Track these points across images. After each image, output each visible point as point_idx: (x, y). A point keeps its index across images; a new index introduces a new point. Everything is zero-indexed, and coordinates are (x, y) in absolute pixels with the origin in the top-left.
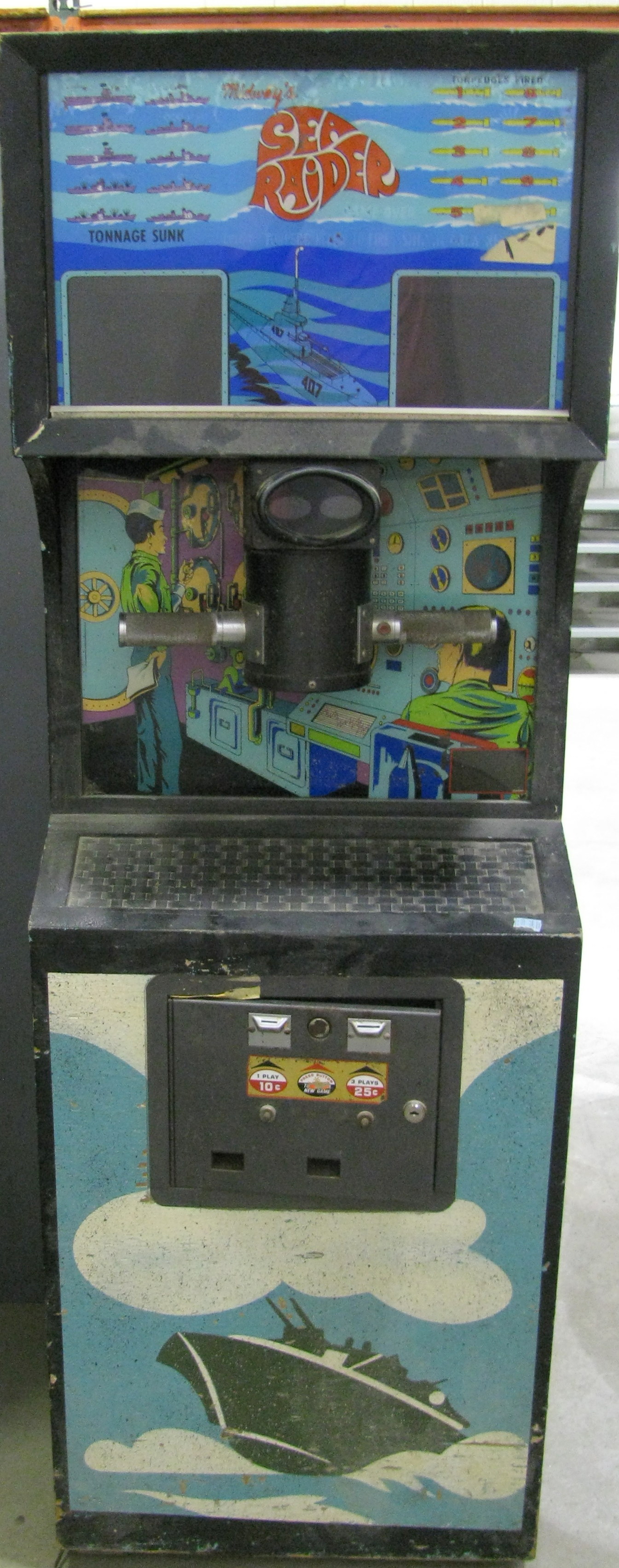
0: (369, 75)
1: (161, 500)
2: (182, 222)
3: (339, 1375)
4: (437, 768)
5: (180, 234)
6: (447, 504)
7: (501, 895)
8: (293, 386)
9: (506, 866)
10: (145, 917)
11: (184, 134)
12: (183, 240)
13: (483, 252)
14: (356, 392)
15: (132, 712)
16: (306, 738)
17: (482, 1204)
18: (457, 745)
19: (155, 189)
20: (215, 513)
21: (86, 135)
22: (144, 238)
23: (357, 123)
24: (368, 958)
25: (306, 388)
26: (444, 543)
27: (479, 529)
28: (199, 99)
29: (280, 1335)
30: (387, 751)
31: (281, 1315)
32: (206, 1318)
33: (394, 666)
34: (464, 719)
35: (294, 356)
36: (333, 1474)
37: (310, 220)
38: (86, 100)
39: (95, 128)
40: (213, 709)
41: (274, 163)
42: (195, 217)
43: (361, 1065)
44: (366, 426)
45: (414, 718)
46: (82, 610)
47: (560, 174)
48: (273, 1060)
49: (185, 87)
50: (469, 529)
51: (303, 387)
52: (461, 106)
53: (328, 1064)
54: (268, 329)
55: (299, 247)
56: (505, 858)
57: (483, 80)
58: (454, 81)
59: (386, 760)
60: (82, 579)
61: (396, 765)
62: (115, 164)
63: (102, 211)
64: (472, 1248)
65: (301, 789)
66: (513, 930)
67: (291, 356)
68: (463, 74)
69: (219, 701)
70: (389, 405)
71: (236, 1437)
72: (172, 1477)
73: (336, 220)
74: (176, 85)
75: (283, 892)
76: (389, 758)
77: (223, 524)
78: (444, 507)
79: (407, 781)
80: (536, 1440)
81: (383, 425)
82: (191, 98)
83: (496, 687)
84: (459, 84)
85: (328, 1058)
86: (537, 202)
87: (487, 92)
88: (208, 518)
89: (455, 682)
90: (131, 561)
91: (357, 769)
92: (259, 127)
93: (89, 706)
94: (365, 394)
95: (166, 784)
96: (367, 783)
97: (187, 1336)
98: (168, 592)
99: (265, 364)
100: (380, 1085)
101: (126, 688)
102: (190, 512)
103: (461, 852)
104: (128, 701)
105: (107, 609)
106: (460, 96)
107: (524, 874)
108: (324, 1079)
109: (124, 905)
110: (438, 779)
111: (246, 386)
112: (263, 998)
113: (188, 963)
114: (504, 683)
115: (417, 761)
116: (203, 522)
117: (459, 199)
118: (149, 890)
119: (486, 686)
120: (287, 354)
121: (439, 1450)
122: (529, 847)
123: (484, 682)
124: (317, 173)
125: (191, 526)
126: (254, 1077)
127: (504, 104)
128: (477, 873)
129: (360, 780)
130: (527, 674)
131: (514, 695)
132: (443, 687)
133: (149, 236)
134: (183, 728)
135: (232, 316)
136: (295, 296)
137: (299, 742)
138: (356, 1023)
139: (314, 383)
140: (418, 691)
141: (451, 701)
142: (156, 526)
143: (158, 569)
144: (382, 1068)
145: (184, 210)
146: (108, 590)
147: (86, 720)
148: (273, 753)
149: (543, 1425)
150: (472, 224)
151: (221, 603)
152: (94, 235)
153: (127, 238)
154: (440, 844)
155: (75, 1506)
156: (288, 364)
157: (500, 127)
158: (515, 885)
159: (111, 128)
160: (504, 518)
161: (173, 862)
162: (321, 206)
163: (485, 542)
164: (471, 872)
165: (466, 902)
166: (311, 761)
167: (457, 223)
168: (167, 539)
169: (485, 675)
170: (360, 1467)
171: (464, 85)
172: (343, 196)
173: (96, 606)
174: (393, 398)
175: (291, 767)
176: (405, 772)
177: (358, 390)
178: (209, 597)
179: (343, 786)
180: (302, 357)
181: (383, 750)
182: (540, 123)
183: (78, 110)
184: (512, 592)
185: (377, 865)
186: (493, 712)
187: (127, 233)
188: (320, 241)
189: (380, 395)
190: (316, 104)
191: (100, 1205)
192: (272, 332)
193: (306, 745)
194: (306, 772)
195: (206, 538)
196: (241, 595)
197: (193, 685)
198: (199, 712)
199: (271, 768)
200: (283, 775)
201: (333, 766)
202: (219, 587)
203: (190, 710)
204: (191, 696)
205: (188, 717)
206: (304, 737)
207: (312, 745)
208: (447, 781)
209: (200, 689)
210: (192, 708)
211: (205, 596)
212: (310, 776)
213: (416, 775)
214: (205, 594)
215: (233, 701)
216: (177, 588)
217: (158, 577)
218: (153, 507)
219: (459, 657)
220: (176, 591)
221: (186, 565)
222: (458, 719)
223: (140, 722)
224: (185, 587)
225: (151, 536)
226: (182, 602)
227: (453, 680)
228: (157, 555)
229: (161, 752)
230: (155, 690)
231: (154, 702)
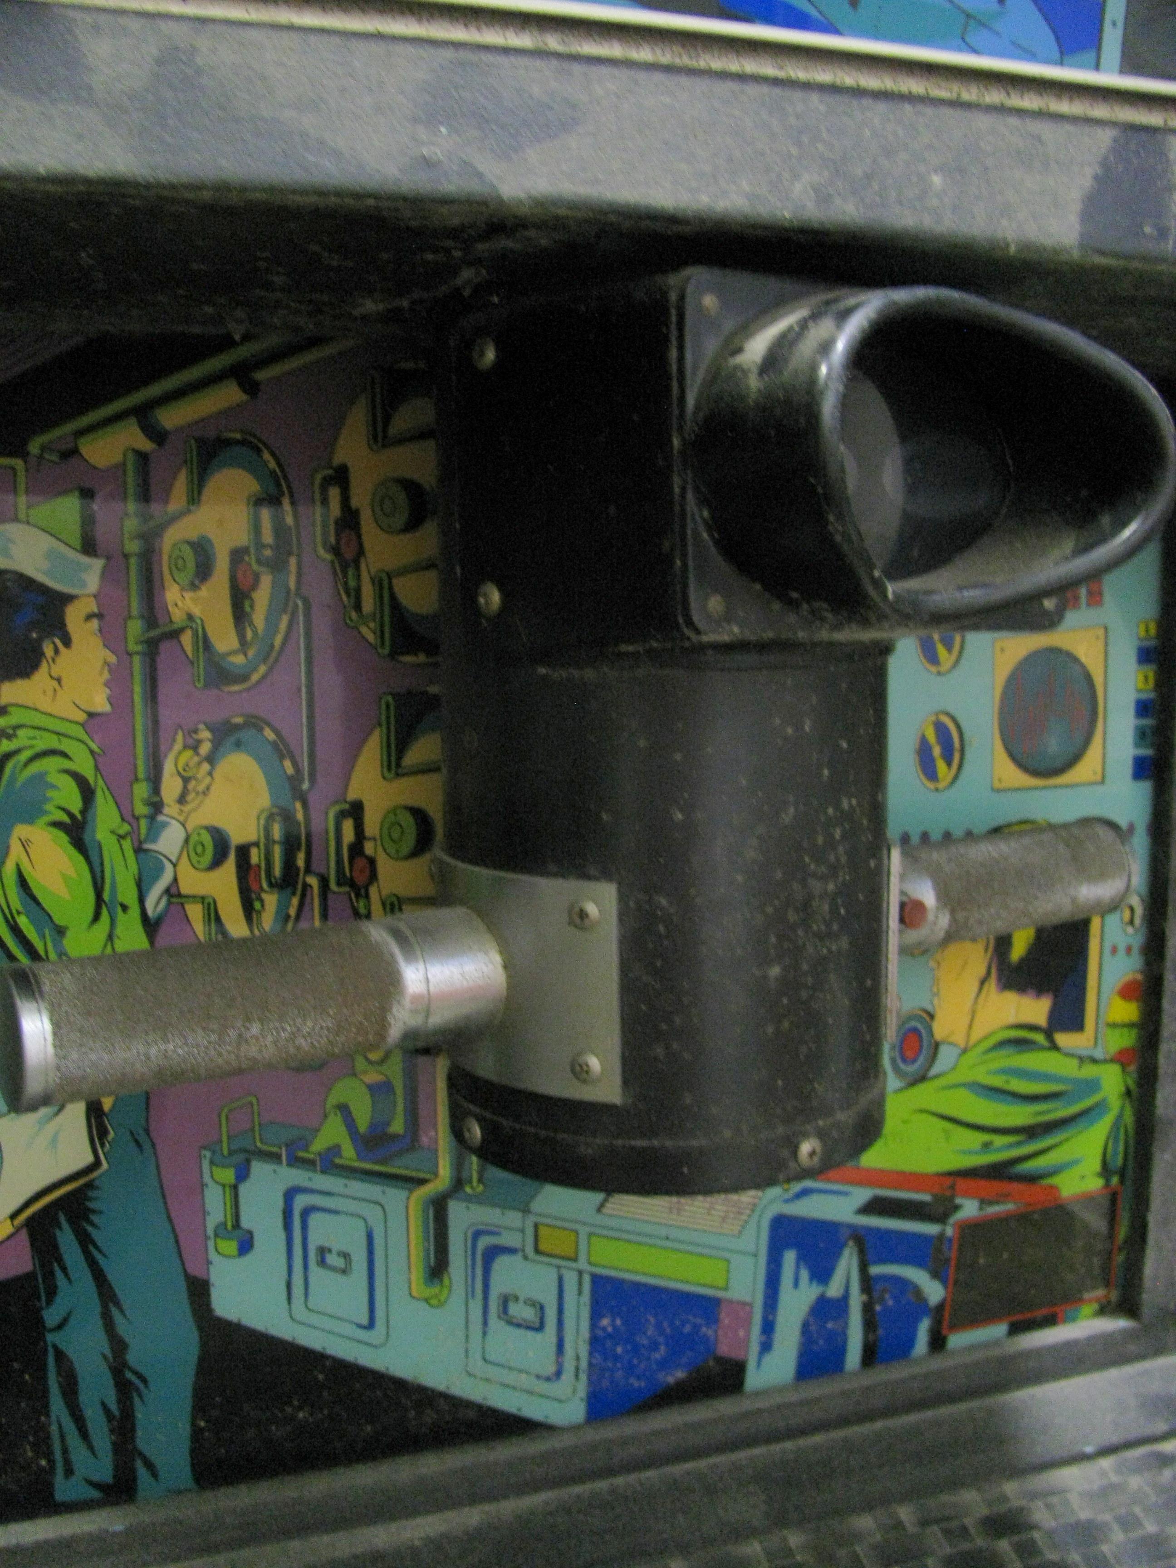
1: (87, 523)
4: (922, 1278)
15: (20, 1260)
16: (582, 1264)
18: (970, 1209)
20: (277, 566)
26: (949, 647)
30: (800, 1258)
34: (986, 1137)
40: (294, 1216)
45: (872, 1156)
59: (796, 1284)
61: (820, 1290)
69: (313, 1191)
76: (804, 1274)
77: (305, 600)
79: (846, 1326)
83: (1063, 1039)
88: (255, 585)
89: (976, 1035)
91: (716, 1323)
95: (149, 1465)
96: (741, 1356)
98: (127, 844)
102: (191, 565)
110: (920, 1307)
114: (1076, 1023)
115: (875, 1270)
116: (239, 597)
119: (1040, 1038)
123: (1036, 1029)
125: (197, 611)
129: (724, 1349)
130: (1128, 991)
131: (1099, 1054)
132: (945, 1059)
134: (199, 1290)
137: (560, 1279)
141: (963, 1093)
142: (74, 616)
143: (86, 768)
148: (485, 1323)
151: (308, 870)
166: (593, 1326)
168: (112, 659)
169: (1039, 1010)
175: (537, 1351)
176: (840, 1306)
178: (268, 857)
179: (680, 1374)
181: (790, 1257)
184: (1099, 777)
186: (1053, 1105)
193: (580, 1284)
194: (578, 1358)
195: (251, 653)
196: (375, 839)
197: (225, 1152)
198: (250, 1233)
199: (477, 1365)
200: (511, 1378)
201: (659, 1326)
202: (300, 816)
203: (221, 1231)
204: (220, 1188)
205: (213, 1255)
206: (575, 1259)
207: (598, 1281)
208: (941, 1307)
209: (248, 1162)
210: (224, 1224)
211: (254, 852)
212: (590, 1364)
213: (867, 1308)
214: (257, 844)
215: (356, 1187)
216: (155, 829)
217: (87, 793)
218: (62, 548)
219: (982, 970)
220: (154, 840)
221: (186, 747)
222: (977, 1139)
223: (52, 1293)
224: (183, 825)
225: (57, 651)
226: (175, 880)
227: (968, 1035)
228: (82, 717)
229: (129, 1375)
230: (97, 1183)
231: (93, 1218)
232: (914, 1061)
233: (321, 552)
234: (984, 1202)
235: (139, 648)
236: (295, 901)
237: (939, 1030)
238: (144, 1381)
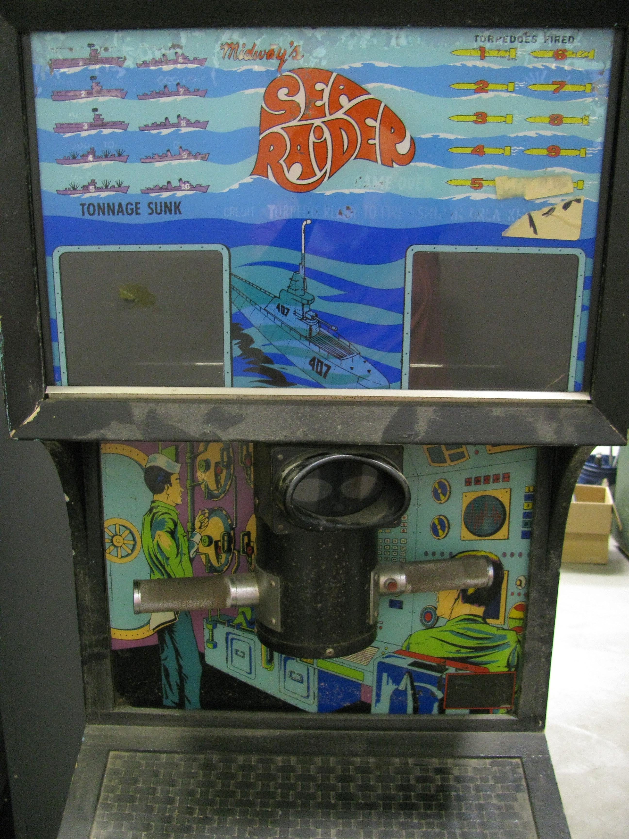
0: (383, 33)
1: (177, 454)
2: (179, 194)
4: (434, 689)
5: (177, 207)
6: (447, 459)
8: (299, 368)
9: (499, 789)
11: (179, 98)
12: (180, 213)
13: (505, 227)
14: (366, 373)
15: (155, 641)
16: (315, 666)
18: (452, 670)
19: (149, 159)
20: (228, 467)
21: (75, 101)
22: (139, 211)
23: (369, 86)
25: (313, 369)
26: (445, 495)
27: (477, 481)
28: (195, 60)
30: (388, 676)
33: (396, 605)
34: (458, 649)
35: (301, 336)
37: (318, 191)
38: (73, 63)
39: (84, 93)
40: (229, 640)
41: (277, 129)
42: (192, 188)
44: (378, 410)
45: (414, 649)
46: (108, 551)
47: (590, 144)
49: (181, 47)
50: (468, 482)
51: (310, 368)
52: (484, 67)
54: (272, 308)
55: (306, 220)
56: (496, 779)
57: (508, 39)
58: (476, 41)
60: (106, 524)
61: (396, 687)
62: (106, 131)
63: (93, 182)
65: (310, 706)
67: (298, 336)
68: (486, 33)
69: (234, 634)
70: (401, 388)
73: (347, 191)
74: (170, 45)
75: (293, 824)
76: (390, 681)
77: (235, 477)
78: (446, 462)
79: (406, 699)
81: (395, 409)
82: (186, 59)
83: (489, 621)
84: (482, 44)
87: (513, 53)
88: (221, 471)
89: (454, 615)
90: (151, 510)
91: (360, 691)
92: (262, 90)
93: (116, 634)
94: (376, 375)
95: (188, 700)
96: (369, 702)
98: (185, 538)
99: (271, 344)
101: (150, 620)
102: (204, 466)
103: (456, 772)
104: (152, 632)
105: (130, 552)
106: (482, 57)
110: (433, 697)
111: (250, 366)
114: (497, 617)
115: (416, 684)
116: (217, 475)
117: (480, 169)
118: (169, 820)
119: (480, 619)
120: (292, 333)
122: (517, 766)
123: (478, 616)
124: (325, 139)
125: (205, 479)
127: (530, 66)
128: (473, 797)
129: (363, 699)
130: (518, 608)
131: (505, 627)
132: (441, 622)
133: (144, 209)
134: (202, 656)
135: (234, 294)
136: (302, 272)
137: (308, 669)
139: (322, 363)
140: (418, 626)
141: (449, 633)
142: (173, 479)
143: (175, 518)
145: (180, 180)
146: (130, 535)
147: (116, 647)
148: (285, 678)
150: (492, 197)
151: (234, 549)
152: (86, 207)
153: (120, 211)
156: (295, 344)
157: (524, 92)
158: (508, 812)
159: (100, 93)
160: (500, 470)
161: (192, 784)
162: (329, 178)
163: (483, 493)
164: (466, 796)
166: (319, 684)
167: (477, 196)
168: (183, 490)
169: (479, 610)
171: (488, 45)
172: (353, 166)
173: (119, 548)
174: (405, 379)
175: (301, 689)
176: (404, 693)
177: (369, 371)
178: (223, 544)
179: (348, 704)
180: (310, 338)
181: (385, 675)
182: (568, 88)
183: (64, 73)
184: (506, 537)
185: (379, 789)
186: (485, 642)
187: (120, 205)
188: (328, 214)
189: (391, 377)
190: (324, 65)
192: (277, 310)
193: (314, 672)
194: (314, 693)
195: (220, 491)
196: (253, 542)
197: (210, 620)
198: (217, 643)
199: (283, 690)
200: (293, 695)
201: (340, 688)
202: (232, 534)
203: (208, 641)
204: (208, 630)
205: (206, 647)
206: (313, 664)
207: (320, 672)
208: (442, 700)
209: (216, 624)
210: (209, 639)
211: (219, 543)
212: (318, 696)
213: (414, 695)
214: (220, 541)
215: (247, 635)
216: (193, 535)
217: (176, 525)
218: (170, 461)
219: (456, 596)
220: (193, 538)
221: (201, 514)
222: (454, 649)
223: (163, 650)
224: (200, 534)
225: (168, 488)
226: (198, 548)
227: (450, 616)
228: (174, 505)
229: (183, 675)
230: (176, 624)
231: (175, 633)
232: (429, 622)
233: (240, 463)
234: (457, 669)
235: (190, 488)
236: (231, 557)
237: (439, 613)
238: (187, 677)
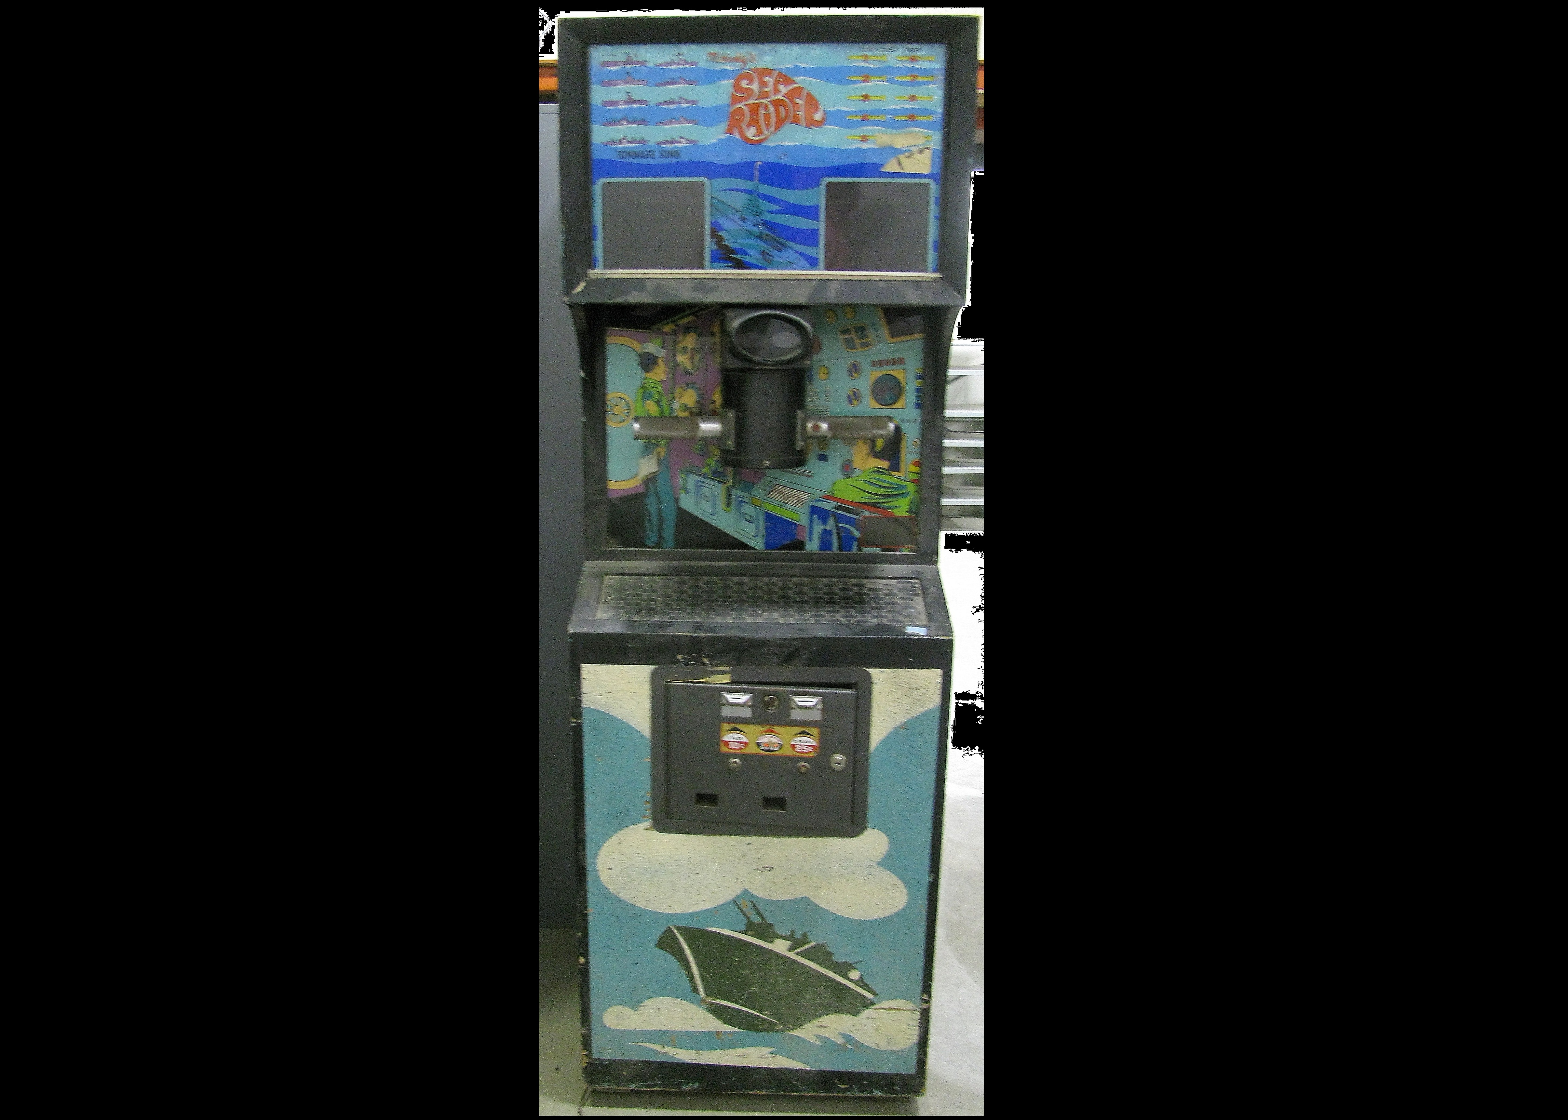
0: (805, 46)
2: (680, 145)
3: (785, 957)
4: (853, 530)
5: (678, 154)
6: (858, 346)
7: (899, 613)
8: (754, 256)
9: (901, 595)
10: (649, 625)
11: (681, 86)
12: (680, 158)
13: (882, 165)
14: (796, 260)
15: (641, 490)
16: (762, 509)
17: (886, 831)
18: (866, 513)
19: (661, 123)
21: (615, 87)
22: (654, 156)
23: (797, 79)
24: (805, 654)
25: (762, 257)
26: (857, 374)
27: (880, 364)
28: (691, 63)
29: (743, 928)
30: (818, 518)
31: (743, 912)
32: (691, 915)
33: (823, 458)
35: (755, 236)
36: (782, 1031)
37: (766, 144)
38: (615, 64)
39: (621, 83)
40: (698, 487)
41: (740, 105)
42: (689, 142)
43: (801, 729)
44: (804, 283)
45: (837, 495)
46: (608, 419)
47: (933, 113)
48: (739, 726)
49: (683, 55)
51: (760, 257)
52: (867, 67)
53: (777, 729)
54: (736, 218)
55: (758, 162)
56: (900, 590)
57: (881, 50)
58: (861, 51)
59: (818, 524)
60: (608, 398)
61: (824, 527)
62: (635, 106)
63: (625, 138)
64: (878, 864)
65: (758, 544)
66: (906, 634)
67: (752, 236)
68: (868, 46)
69: (703, 482)
70: (819, 270)
71: (712, 1003)
72: (665, 1033)
73: (784, 144)
74: (676, 53)
75: (745, 611)
76: (820, 522)
78: (856, 348)
79: (832, 539)
80: (925, 1006)
81: (815, 283)
82: (687, 63)
83: (894, 473)
84: (865, 53)
85: (777, 725)
86: (919, 132)
87: (885, 59)
89: (866, 468)
90: (642, 385)
91: (797, 531)
92: (731, 81)
93: (613, 485)
94: (803, 262)
95: (665, 540)
96: (804, 540)
97: (678, 928)
98: (668, 406)
99: (735, 242)
100: (814, 744)
103: (870, 586)
106: (866, 62)
107: (912, 600)
108: (774, 740)
109: (636, 618)
110: (853, 538)
111: (722, 256)
112: (732, 683)
113: (680, 657)
115: (839, 525)
116: (692, 358)
117: (866, 130)
118: (652, 609)
119: (886, 472)
120: (749, 234)
121: (856, 1014)
122: (916, 583)
123: (886, 470)
124: (770, 112)
126: (725, 739)
127: (895, 66)
128: (882, 599)
129: (800, 538)
130: (915, 464)
131: (906, 479)
132: (856, 473)
133: (657, 155)
134: (677, 500)
135: (713, 209)
136: (755, 195)
137: (757, 512)
138: (797, 699)
139: (768, 254)
140: (840, 476)
142: (660, 362)
143: (661, 391)
144: (815, 731)
145: (680, 137)
147: (611, 496)
148: (739, 519)
149: (929, 994)
150: (874, 147)
152: (620, 153)
153: (642, 156)
154: (854, 581)
155: (596, 1055)
156: (750, 241)
157: (892, 81)
158: (907, 607)
159: (632, 82)
160: (898, 356)
161: (670, 591)
162: (773, 135)
163: (885, 373)
164: (876, 598)
165: (874, 617)
166: (765, 525)
167: (864, 146)
168: (666, 369)
169: (885, 464)
170: (799, 1026)
172: (788, 127)
173: (617, 416)
174: (822, 264)
175: (751, 528)
176: (830, 533)
177: (798, 259)
179: (787, 542)
180: (760, 237)
181: (815, 517)
182: (919, 79)
183: (610, 70)
184: (904, 407)
185: (811, 594)
186: (891, 490)
187: (642, 152)
188: (771, 159)
189: (813, 263)
190: (770, 66)
191: (616, 831)
193: (762, 514)
194: (762, 533)
197: (684, 471)
198: (688, 490)
199: (737, 529)
200: (745, 534)
201: (783, 529)
204: (683, 479)
206: (761, 507)
207: (766, 514)
208: (859, 539)
209: (689, 474)
210: (683, 487)
212: (765, 535)
213: (838, 534)
215: (711, 482)
217: (660, 396)
218: (658, 348)
219: (868, 452)
220: (673, 405)
222: (868, 495)
223: (648, 497)
224: (679, 403)
225: (656, 368)
227: (864, 468)
228: (660, 381)
229: (662, 518)
231: (657, 482)
233: (709, 349)
237: (855, 465)
238: (665, 520)
